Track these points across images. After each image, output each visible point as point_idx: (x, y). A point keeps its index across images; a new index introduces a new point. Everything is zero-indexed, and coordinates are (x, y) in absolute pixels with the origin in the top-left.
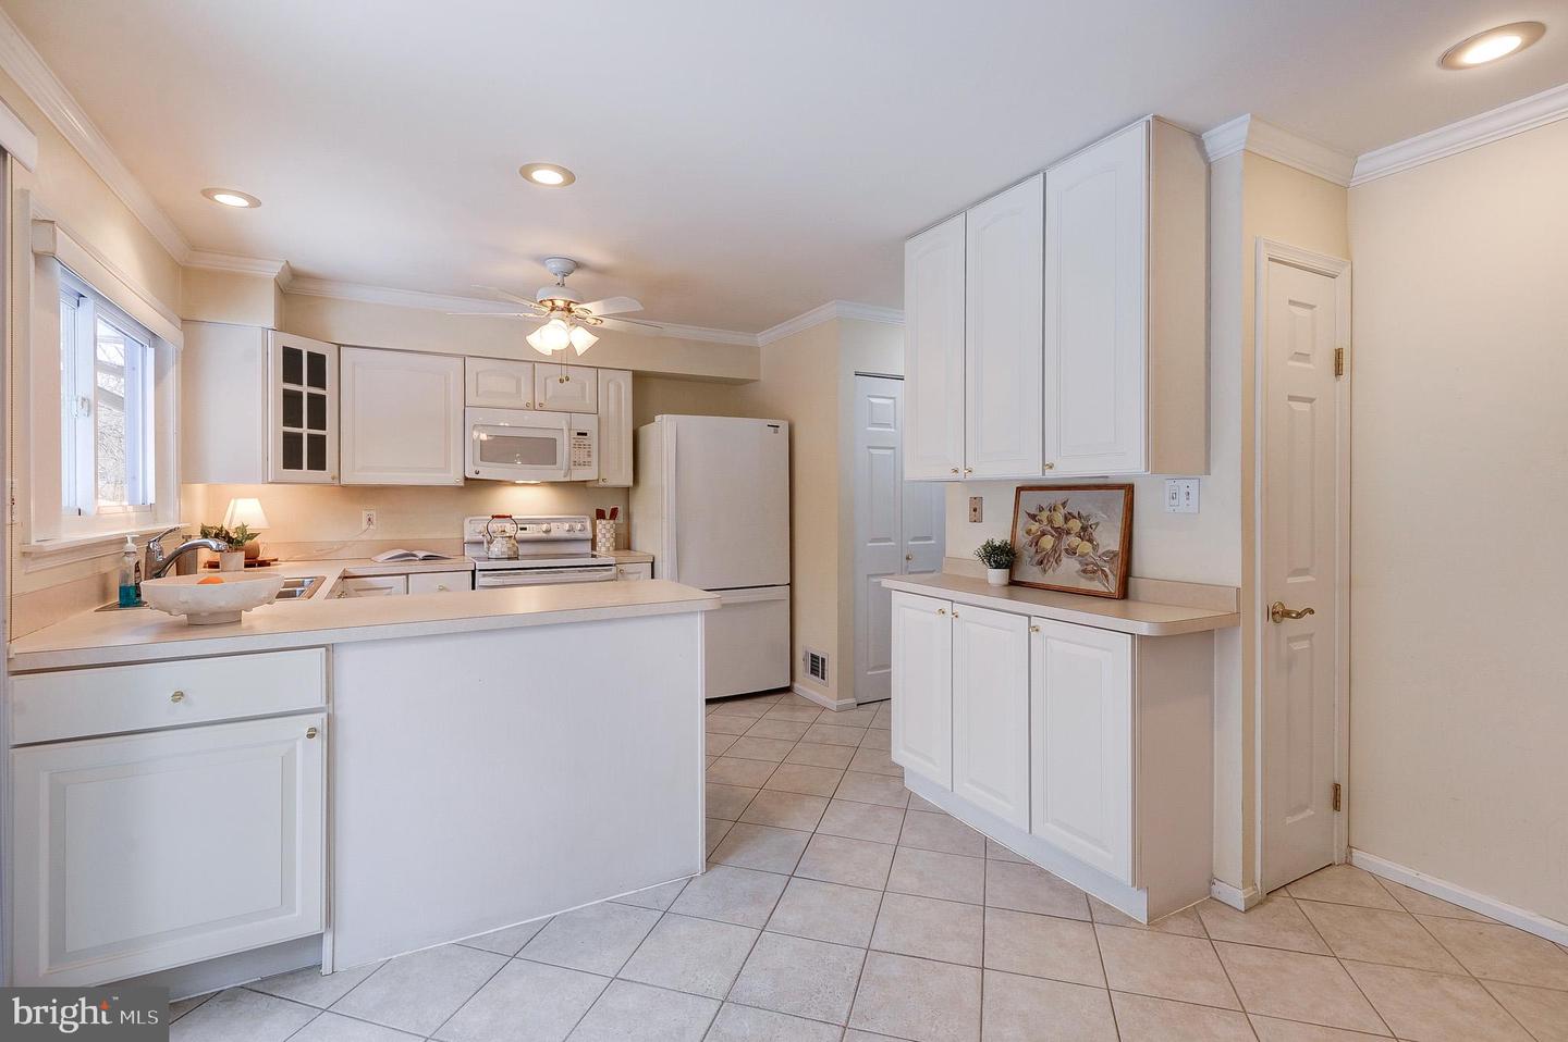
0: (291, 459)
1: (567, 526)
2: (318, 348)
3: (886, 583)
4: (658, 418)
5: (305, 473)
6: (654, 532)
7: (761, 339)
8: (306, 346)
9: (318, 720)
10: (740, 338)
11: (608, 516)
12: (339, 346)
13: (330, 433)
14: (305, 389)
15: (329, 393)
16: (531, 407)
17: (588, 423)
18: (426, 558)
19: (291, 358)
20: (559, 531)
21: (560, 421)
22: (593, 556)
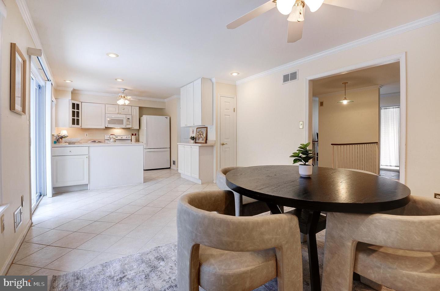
0: (73, 123)
1: (126, 137)
2: (78, 103)
3: (178, 144)
4: (143, 116)
5: (76, 126)
6: (143, 137)
7: (166, 100)
8: (76, 102)
9: (87, 156)
10: (162, 100)
11: (134, 135)
12: (82, 102)
13: (80, 118)
14: (76, 110)
15: (80, 111)
16: (118, 113)
17: (130, 117)
18: (98, 142)
19: (74, 104)
20: (124, 138)
21: (124, 116)
22: (131, 143)
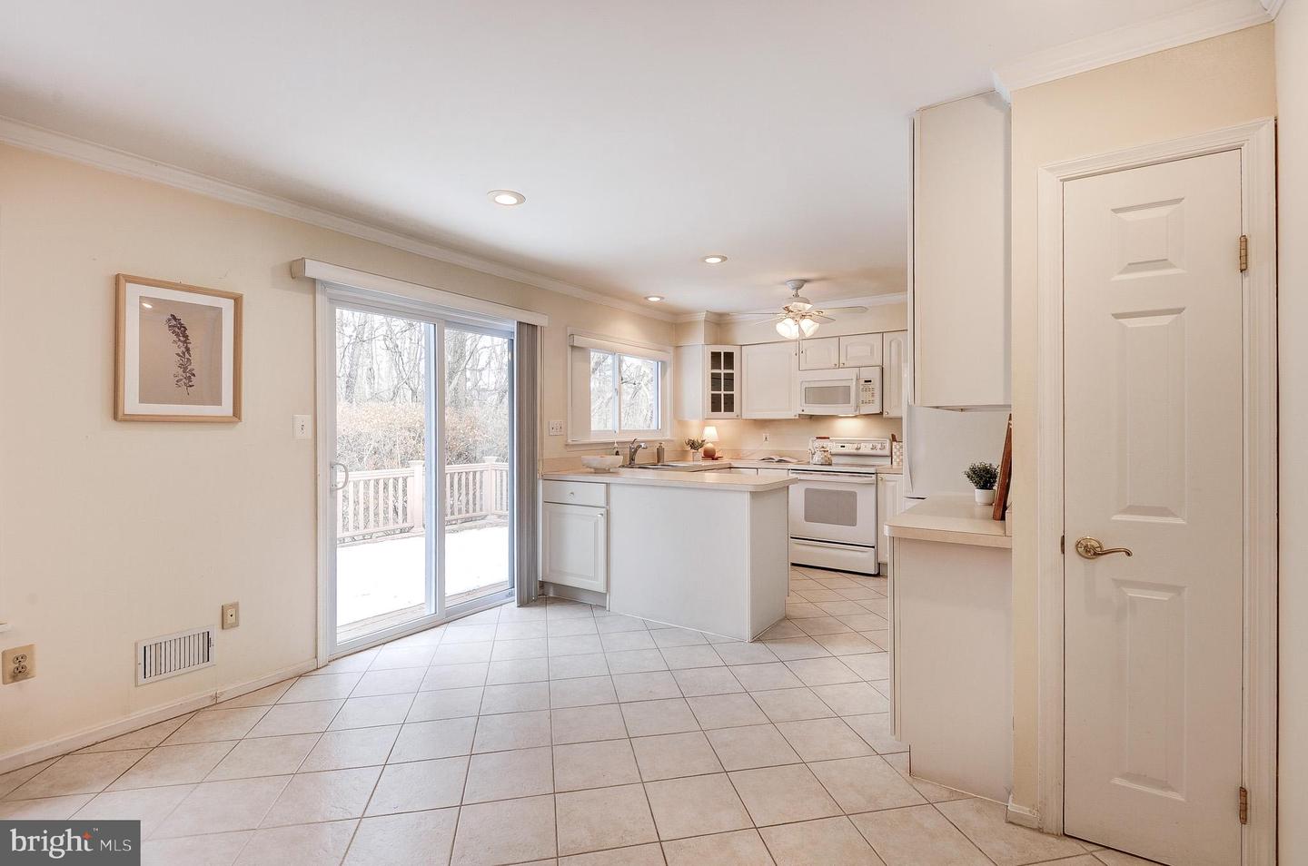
0: (715, 406)
1: (871, 446)
2: (728, 349)
5: (722, 413)
8: (722, 349)
9: (603, 511)
12: (740, 346)
13: (736, 392)
14: (723, 371)
15: (735, 371)
16: (837, 366)
17: (873, 374)
18: (780, 461)
19: (715, 356)
20: (865, 449)
21: (853, 373)
